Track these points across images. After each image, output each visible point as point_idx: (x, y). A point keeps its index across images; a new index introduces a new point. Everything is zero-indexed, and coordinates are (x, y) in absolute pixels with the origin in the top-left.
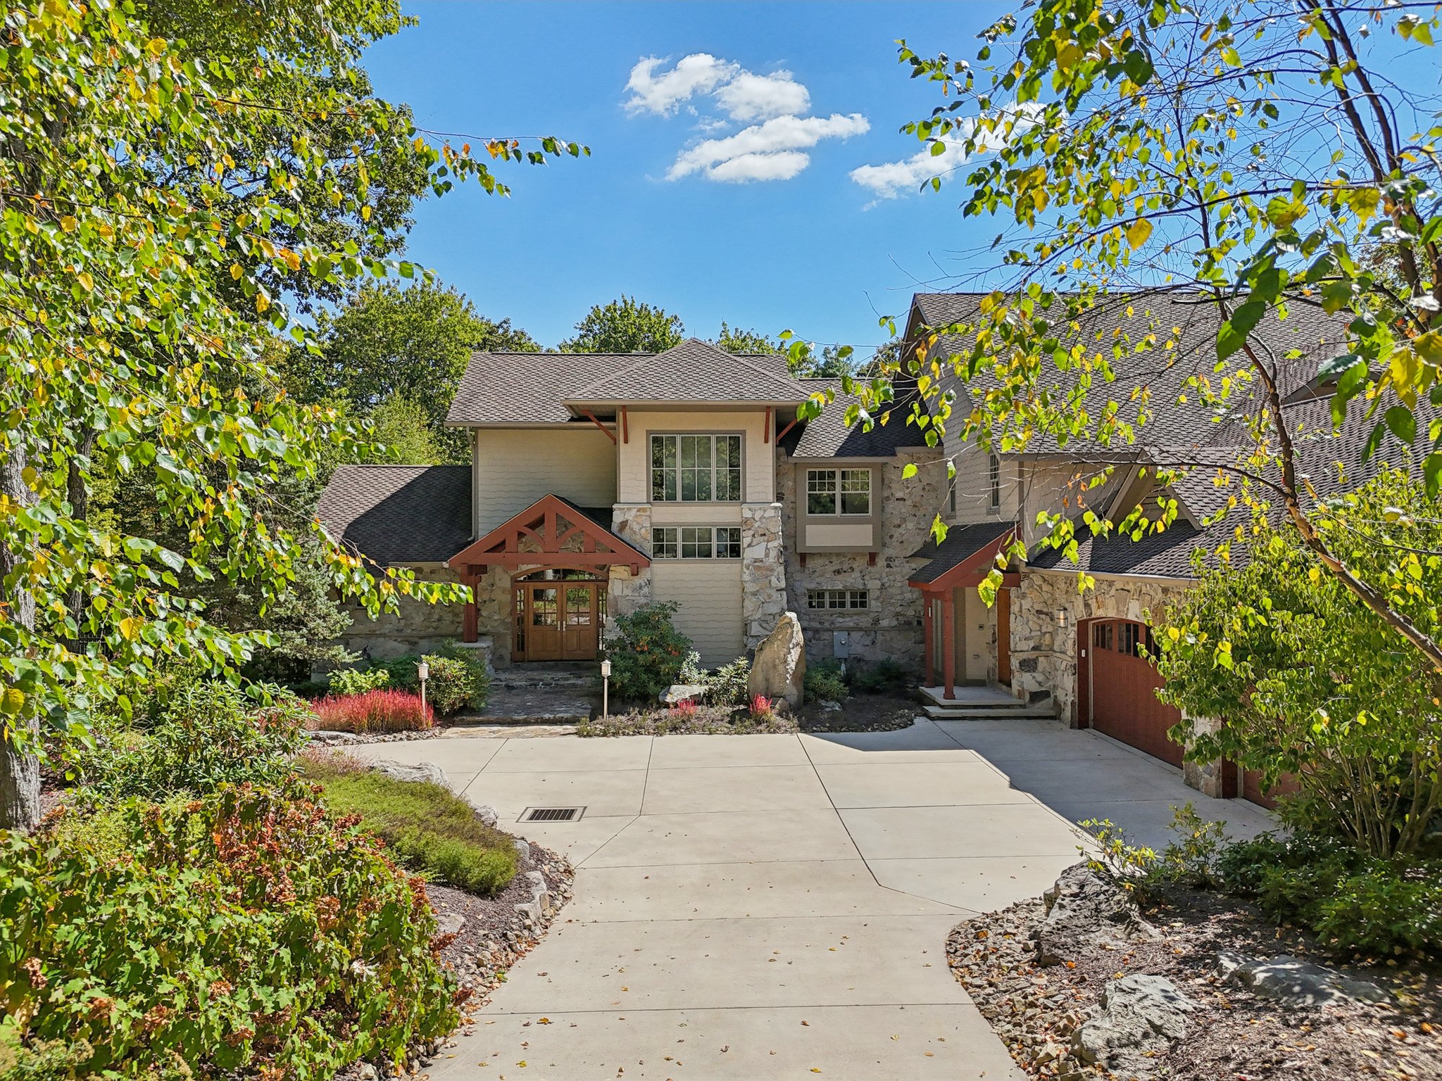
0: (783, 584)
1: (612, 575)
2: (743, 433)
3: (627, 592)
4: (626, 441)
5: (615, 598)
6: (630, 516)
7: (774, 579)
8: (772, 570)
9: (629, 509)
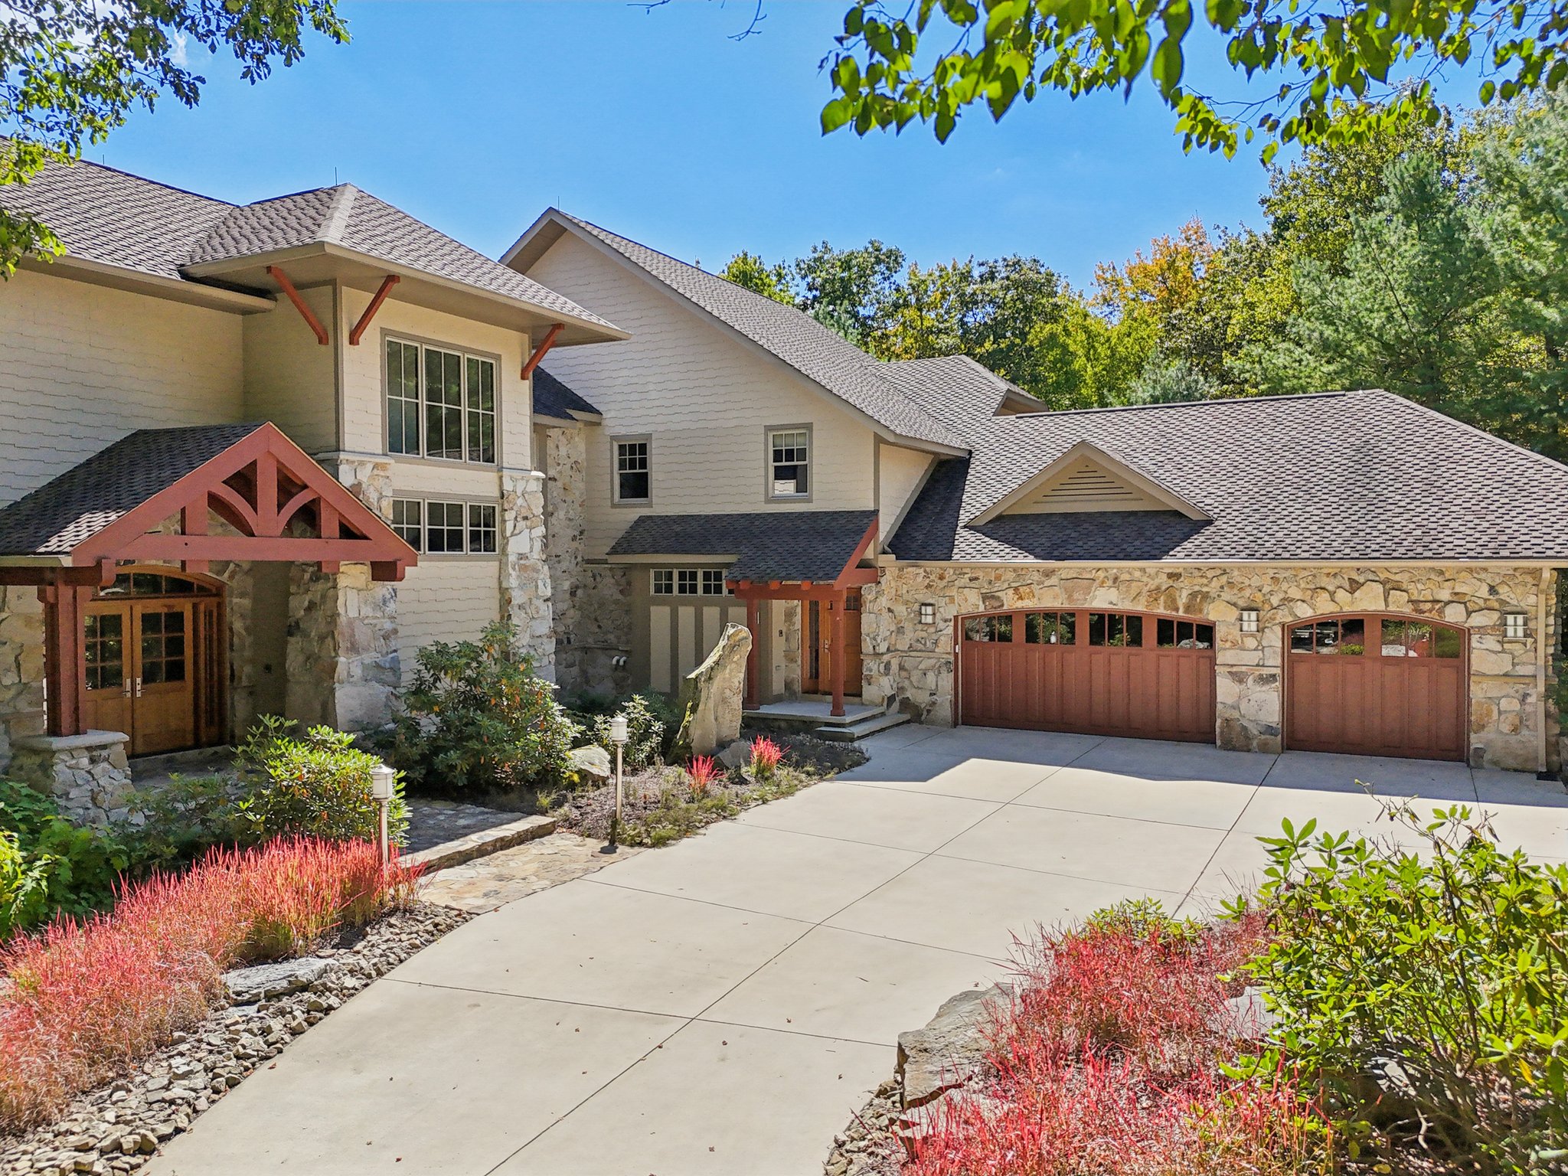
0: (549, 593)
1: (342, 581)
2: (498, 357)
3: (367, 611)
4: (353, 340)
5: (351, 623)
6: (364, 475)
7: (540, 584)
8: (537, 571)
9: (362, 463)
